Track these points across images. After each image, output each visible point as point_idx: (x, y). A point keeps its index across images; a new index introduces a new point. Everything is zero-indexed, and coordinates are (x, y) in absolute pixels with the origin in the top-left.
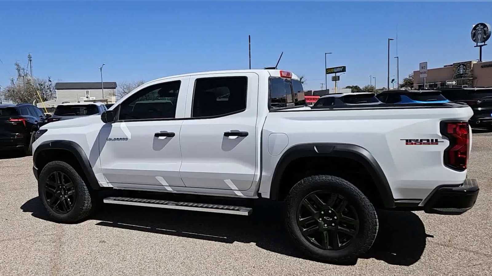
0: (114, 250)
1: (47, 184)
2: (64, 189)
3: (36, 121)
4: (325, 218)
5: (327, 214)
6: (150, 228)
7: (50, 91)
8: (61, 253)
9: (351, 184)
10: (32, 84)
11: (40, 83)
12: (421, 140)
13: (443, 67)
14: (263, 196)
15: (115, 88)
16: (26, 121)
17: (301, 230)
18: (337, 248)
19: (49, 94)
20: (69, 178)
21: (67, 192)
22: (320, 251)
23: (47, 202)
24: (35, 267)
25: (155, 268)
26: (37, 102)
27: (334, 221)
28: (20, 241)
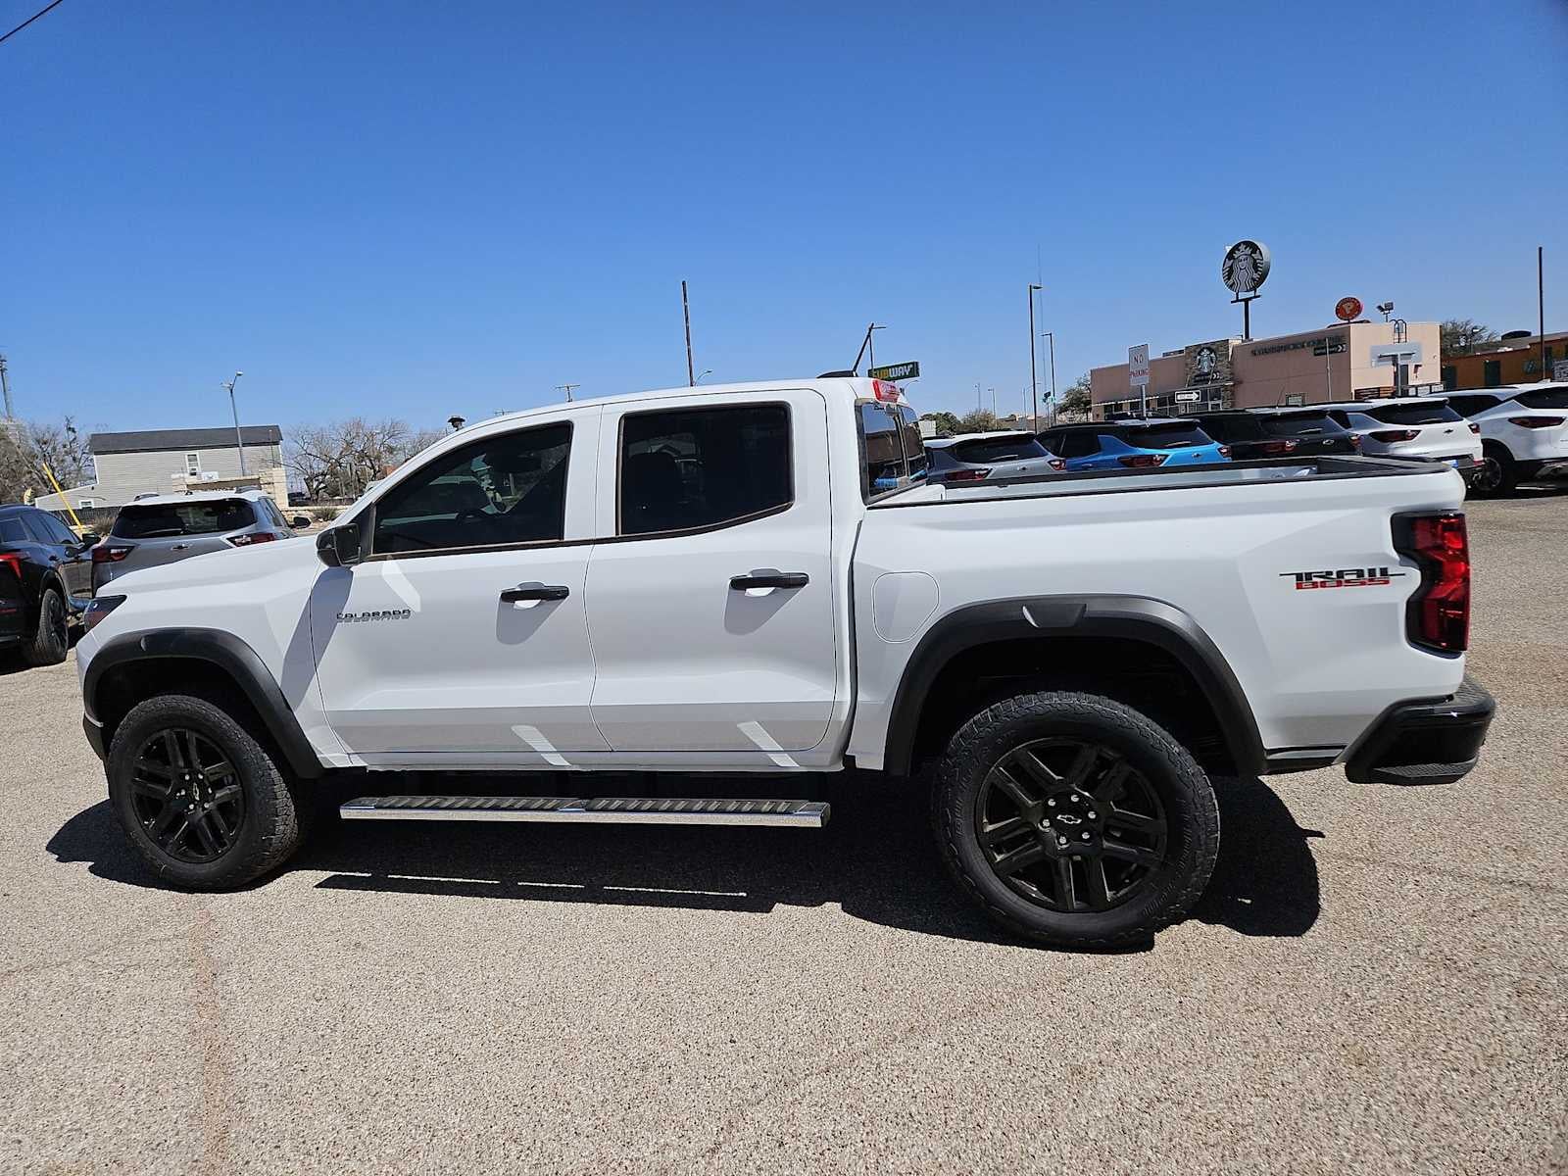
0: (400, 975)
1: (140, 773)
2: (200, 784)
3: (53, 558)
4: (1059, 817)
5: (1065, 807)
6: (496, 882)
7: (74, 459)
8: (223, 1005)
9: (1137, 713)
10: (13, 441)
11: (41, 436)
12: (1340, 574)
13: (1161, 356)
14: (859, 764)
15: (277, 443)
16: (19, 560)
17: (990, 860)
18: (1103, 907)
19: (72, 468)
20: (213, 748)
21: (210, 791)
22: (1051, 918)
23: (142, 829)
24: (144, 1065)
25: (555, 1025)
26: (35, 495)
27: (1087, 825)
28: (69, 970)
